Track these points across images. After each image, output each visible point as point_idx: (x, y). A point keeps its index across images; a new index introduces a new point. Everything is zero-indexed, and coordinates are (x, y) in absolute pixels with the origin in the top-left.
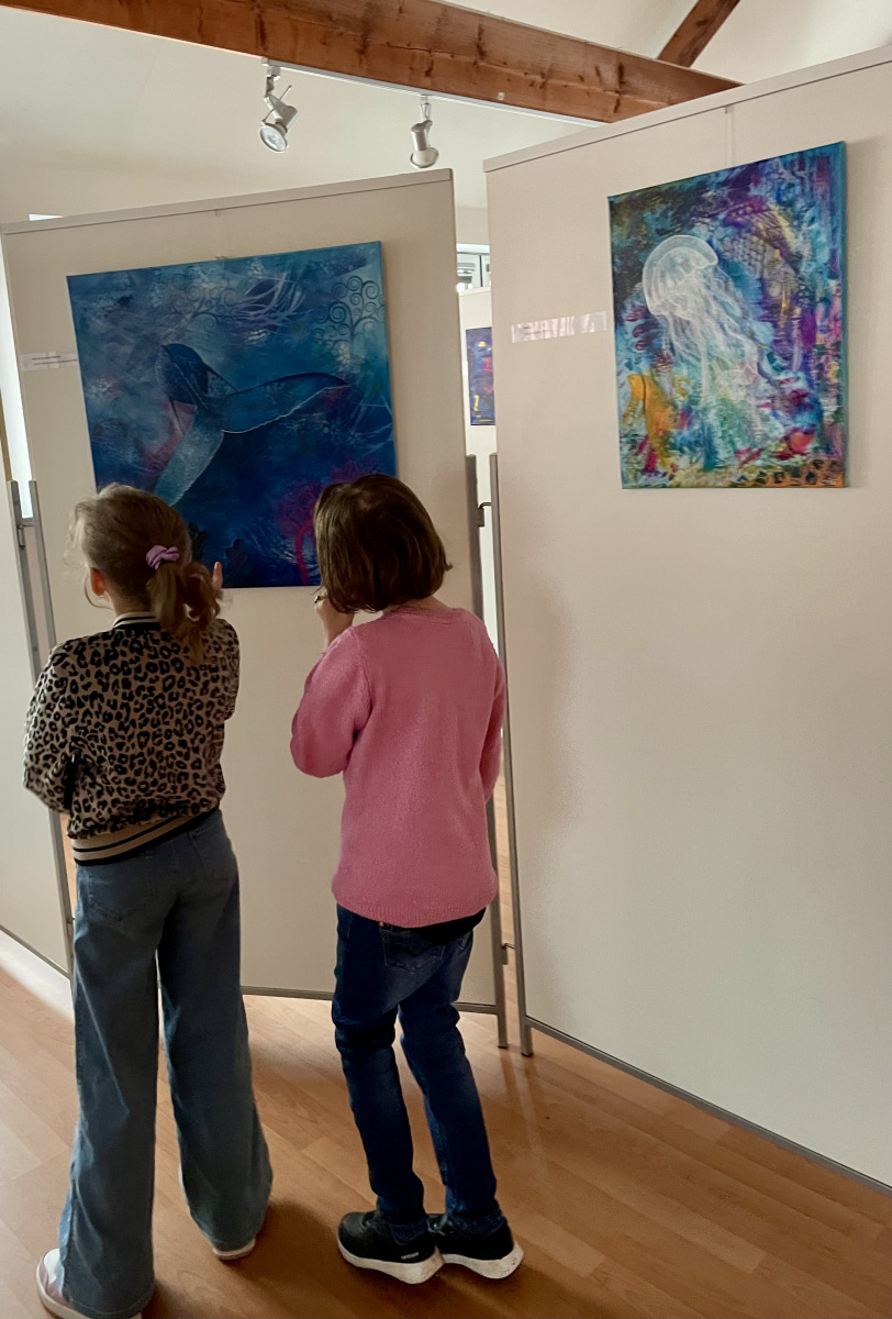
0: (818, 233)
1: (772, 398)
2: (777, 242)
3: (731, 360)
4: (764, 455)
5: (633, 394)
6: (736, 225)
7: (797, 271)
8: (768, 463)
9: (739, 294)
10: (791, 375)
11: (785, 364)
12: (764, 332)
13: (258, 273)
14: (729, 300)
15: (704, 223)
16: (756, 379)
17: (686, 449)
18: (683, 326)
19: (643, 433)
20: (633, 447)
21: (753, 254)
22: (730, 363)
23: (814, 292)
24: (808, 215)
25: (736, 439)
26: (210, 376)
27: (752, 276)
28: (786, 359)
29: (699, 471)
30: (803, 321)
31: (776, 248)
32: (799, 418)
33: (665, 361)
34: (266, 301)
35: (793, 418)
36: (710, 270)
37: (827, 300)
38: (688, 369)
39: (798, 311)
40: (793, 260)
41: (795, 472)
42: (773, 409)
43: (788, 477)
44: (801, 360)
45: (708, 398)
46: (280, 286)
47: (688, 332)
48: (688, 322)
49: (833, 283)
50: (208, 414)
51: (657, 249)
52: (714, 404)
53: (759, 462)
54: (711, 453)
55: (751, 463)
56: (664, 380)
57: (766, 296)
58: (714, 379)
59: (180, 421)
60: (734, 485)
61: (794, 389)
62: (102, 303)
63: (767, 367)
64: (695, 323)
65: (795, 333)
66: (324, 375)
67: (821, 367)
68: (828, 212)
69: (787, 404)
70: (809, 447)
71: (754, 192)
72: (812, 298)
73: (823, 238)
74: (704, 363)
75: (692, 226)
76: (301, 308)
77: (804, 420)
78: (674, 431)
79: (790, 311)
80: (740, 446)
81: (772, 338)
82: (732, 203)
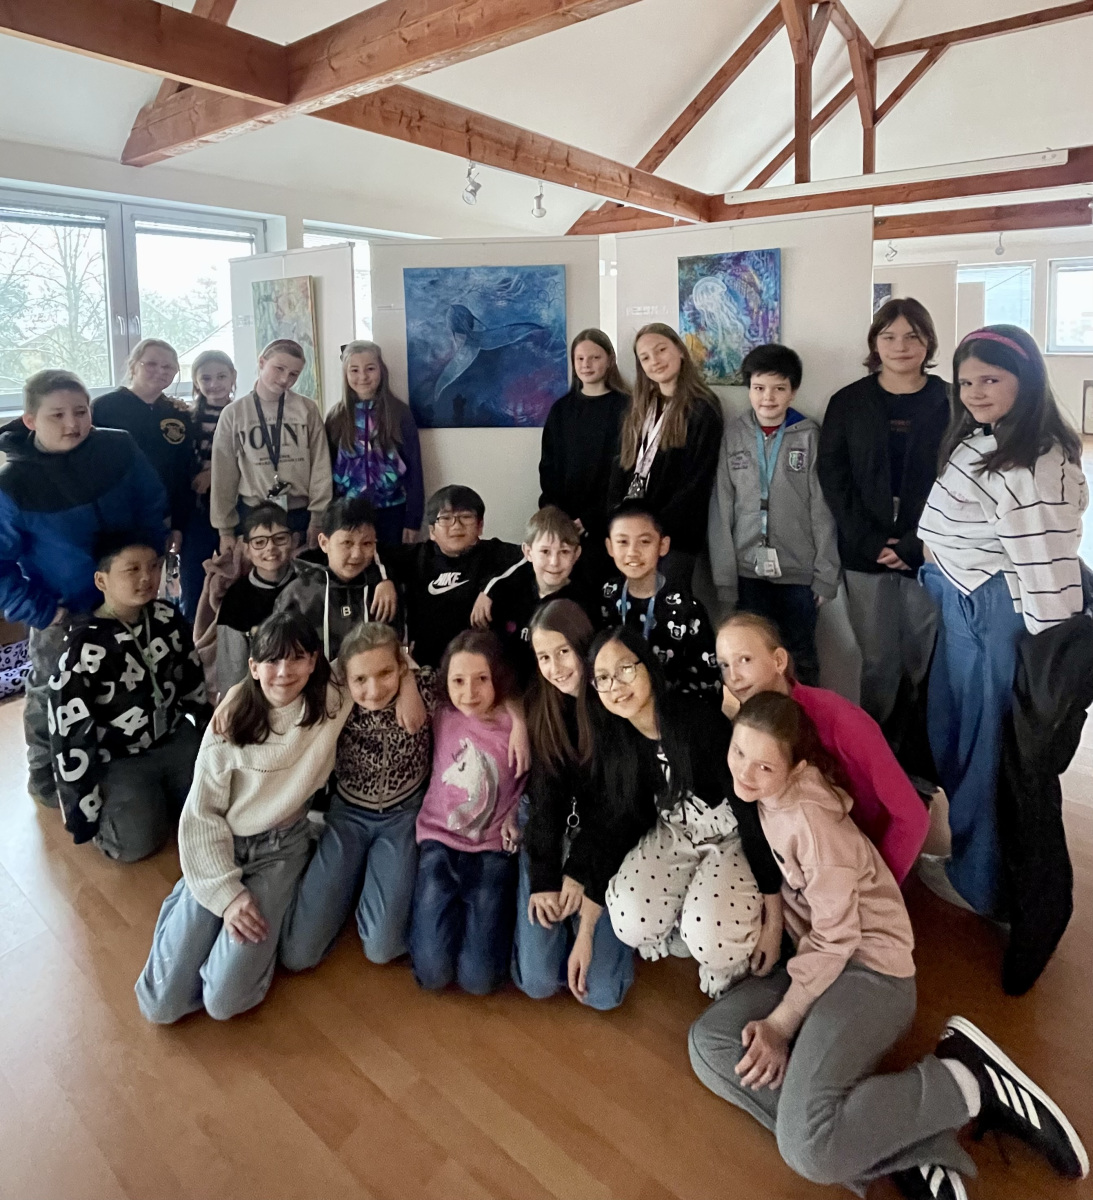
0: (770, 283)
2: (752, 284)
3: (732, 331)
6: (734, 275)
7: (761, 297)
9: (736, 304)
11: (755, 334)
12: (747, 320)
13: (504, 275)
14: (732, 306)
15: (721, 273)
16: (743, 340)
17: (711, 367)
18: (711, 315)
21: (743, 288)
23: (768, 306)
24: (766, 275)
25: (734, 364)
26: (475, 321)
27: (742, 297)
28: (756, 332)
29: (717, 377)
30: (763, 318)
31: (752, 287)
33: (703, 329)
34: (507, 287)
36: (724, 293)
37: (773, 310)
38: (713, 333)
39: (761, 313)
40: (760, 293)
44: (762, 333)
45: (722, 347)
46: (514, 281)
47: (713, 318)
48: (713, 313)
49: (776, 303)
50: (472, 340)
51: (700, 282)
52: (725, 349)
54: (722, 369)
56: (702, 337)
57: (748, 306)
58: (724, 338)
59: (458, 341)
60: (732, 385)
62: (421, 282)
63: (748, 335)
64: (716, 314)
65: (760, 322)
66: (533, 324)
67: (771, 337)
68: (774, 275)
71: (743, 263)
72: (767, 308)
73: (772, 285)
74: (720, 331)
75: (716, 274)
76: (525, 292)
78: (706, 360)
79: (758, 313)
81: (750, 323)
82: (733, 267)
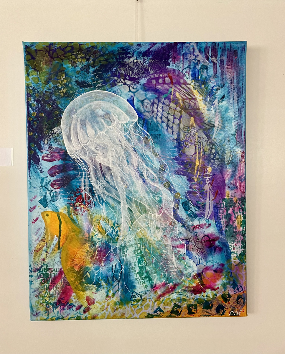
0: (227, 109)
1: (187, 240)
2: (192, 111)
3: (149, 205)
4: (179, 290)
5: (46, 229)
7: (209, 137)
8: (182, 297)
9: (158, 149)
10: (203, 221)
11: (197, 212)
12: (180, 183)
15: (125, 84)
16: (172, 223)
17: (103, 283)
18: (103, 172)
19: (57, 267)
20: (45, 281)
21: (171, 118)
22: (147, 207)
23: (223, 157)
25: (153, 275)
27: (170, 136)
28: (199, 208)
29: (116, 304)
30: (213, 178)
31: (191, 116)
32: (210, 258)
33: (84, 201)
35: (205, 258)
36: (131, 126)
37: (233, 164)
38: (107, 210)
39: (210, 169)
40: (206, 128)
41: (207, 305)
42: (187, 250)
43: (200, 308)
44: (211, 210)
47: (108, 177)
48: (108, 169)
52: (132, 243)
53: (174, 296)
55: (167, 296)
56: (83, 220)
58: (132, 221)
60: (150, 316)
61: (206, 233)
63: (182, 213)
65: (207, 187)
67: (229, 217)
68: (236, 94)
69: (200, 245)
70: (219, 283)
71: (172, 66)
72: (222, 160)
73: (231, 114)
74: (124, 206)
75: (114, 84)
77: (215, 260)
78: (92, 267)
79: (203, 169)
80: (157, 281)
81: (186, 189)
82: (152, 72)
